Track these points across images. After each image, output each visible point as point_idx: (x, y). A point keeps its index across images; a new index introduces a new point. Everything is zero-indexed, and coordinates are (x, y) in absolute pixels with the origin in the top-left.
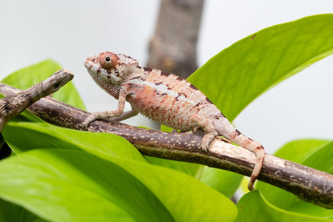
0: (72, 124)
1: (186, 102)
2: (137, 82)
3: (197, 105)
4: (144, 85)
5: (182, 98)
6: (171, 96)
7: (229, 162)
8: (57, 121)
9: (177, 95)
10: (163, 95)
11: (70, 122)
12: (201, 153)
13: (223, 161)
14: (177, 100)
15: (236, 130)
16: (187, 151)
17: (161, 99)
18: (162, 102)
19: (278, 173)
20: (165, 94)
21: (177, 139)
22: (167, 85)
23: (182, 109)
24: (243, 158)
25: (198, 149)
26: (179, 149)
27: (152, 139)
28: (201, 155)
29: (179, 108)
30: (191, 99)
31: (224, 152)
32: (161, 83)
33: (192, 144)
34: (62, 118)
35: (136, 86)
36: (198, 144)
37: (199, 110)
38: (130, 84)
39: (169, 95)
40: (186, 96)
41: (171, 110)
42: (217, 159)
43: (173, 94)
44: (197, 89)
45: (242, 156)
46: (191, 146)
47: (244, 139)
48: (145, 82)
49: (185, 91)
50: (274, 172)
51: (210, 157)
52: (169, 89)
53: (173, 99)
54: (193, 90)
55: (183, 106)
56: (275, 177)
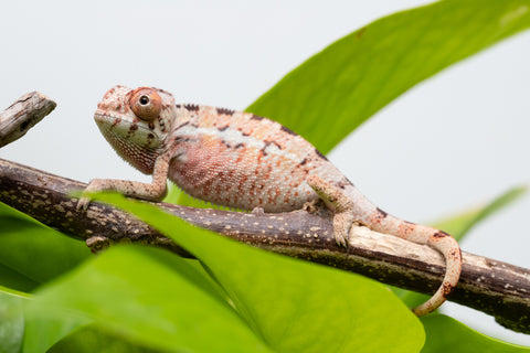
0: (48, 202)
1: (282, 157)
2: (186, 131)
3: (304, 163)
4: (200, 135)
5: (272, 149)
6: (253, 148)
7: (387, 265)
8: (14, 197)
9: (262, 145)
10: (237, 147)
11: (44, 200)
12: (331, 250)
13: (375, 263)
14: (265, 154)
15: (378, 209)
16: (303, 246)
17: (235, 155)
18: (239, 160)
19: (482, 281)
20: (242, 145)
21: (279, 225)
22: (240, 130)
23: (276, 171)
24: (413, 255)
25: (327, 243)
26: (286, 245)
27: (229, 227)
28: (332, 254)
29: (270, 169)
30: (290, 151)
31: (375, 247)
32: (227, 126)
33: (313, 232)
34: (26, 193)
35: (187, 140)
36: (326, 233)
37: (307, 172)
38: (177, 138)
39: (249, 146)
40: (279, 147)
41: (257, 173)
42: (365, 260)
43: (255, 144)
44: (296, 135)
45: (409, 252)
46: (312, 237)
47: (398, 223)
48: (199, 130)
49: (274, 137)
50: (475, 279)
51: (350, 257)
52: (244, 135)
53: (257, 152)
54: (290, 136)
55: (278, 164)
56: (476, 289)
